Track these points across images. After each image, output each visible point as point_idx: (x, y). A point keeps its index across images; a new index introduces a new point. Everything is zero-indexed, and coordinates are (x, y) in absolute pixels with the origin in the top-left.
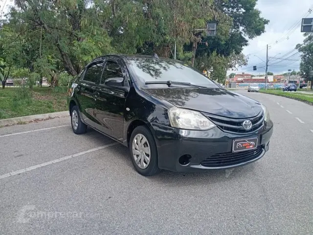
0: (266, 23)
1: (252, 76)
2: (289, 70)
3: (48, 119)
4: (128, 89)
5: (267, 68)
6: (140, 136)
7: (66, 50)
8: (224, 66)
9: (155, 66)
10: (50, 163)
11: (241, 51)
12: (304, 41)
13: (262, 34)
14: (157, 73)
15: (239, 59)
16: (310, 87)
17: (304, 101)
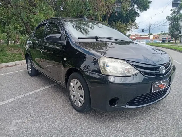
0: (150, 3)
1: (141, 36)
2: (162, 32)
3: (14, 65)
4: (65, 43)
5: (150, 31)
6: (76, 81)
7: (26, 19)
8: (125, 30)
9: (84, 27)
10: (7, 102)
11: (135, 21)
12: (171, 14)
13: (148, 9)
14: (86, 32)
15: (133, 25)
16: (174, 41)
17: (174, 49)
